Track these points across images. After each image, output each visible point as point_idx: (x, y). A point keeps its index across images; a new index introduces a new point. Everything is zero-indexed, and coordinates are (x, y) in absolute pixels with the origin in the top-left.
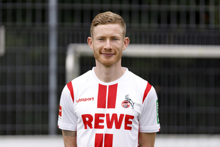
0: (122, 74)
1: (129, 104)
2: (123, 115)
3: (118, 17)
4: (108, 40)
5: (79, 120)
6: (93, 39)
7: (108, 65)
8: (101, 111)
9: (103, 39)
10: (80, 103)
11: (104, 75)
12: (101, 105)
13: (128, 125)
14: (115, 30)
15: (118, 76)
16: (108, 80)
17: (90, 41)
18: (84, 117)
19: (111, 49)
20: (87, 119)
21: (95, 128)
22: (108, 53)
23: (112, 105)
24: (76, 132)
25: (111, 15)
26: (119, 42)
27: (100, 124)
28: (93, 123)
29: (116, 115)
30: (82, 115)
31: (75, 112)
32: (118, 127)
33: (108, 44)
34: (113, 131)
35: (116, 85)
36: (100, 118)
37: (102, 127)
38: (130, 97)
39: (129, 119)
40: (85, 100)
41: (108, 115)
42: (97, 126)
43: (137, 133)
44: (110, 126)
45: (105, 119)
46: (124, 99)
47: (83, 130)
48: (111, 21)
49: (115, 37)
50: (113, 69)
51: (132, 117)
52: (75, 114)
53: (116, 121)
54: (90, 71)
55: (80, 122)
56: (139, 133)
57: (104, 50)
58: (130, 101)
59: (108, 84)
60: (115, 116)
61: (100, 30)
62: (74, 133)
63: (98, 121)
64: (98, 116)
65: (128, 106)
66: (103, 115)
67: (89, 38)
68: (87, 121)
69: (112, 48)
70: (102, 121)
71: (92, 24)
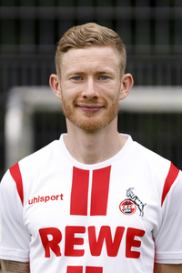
0: (120, 147)
1: (133, 206)
2: (123, 228)
3: (110, 32)
4: (90, 80)
5: (33, 240)
6: (60, 78)
7: (91, 130)
8: (77, 221)
9: (80, 77)
10: (36, 204)
11: (83, 150)
12: (78, 208)
13: (133, 249)
14: (105, 59)
15: (111, 151)
16: (91, 160)
17: (55, 82)
18: (43, 232)
19: (96, 98)
20: (50, 237)
21: (66, 255)
22: (90, 105)
23: (100, 208)
24: (28, 263)
25: (96, 29)
26: (113, 82)
27: (76, 247)
28: (62, 245)
29: (108, 228)
30: (40, 230)
31: (26, 223)
32: (113, 251)
33: (90, 88)
34: (102, 260)
35: (108, 170)
36: (77, 235)
37: (81, 253)
38: (136, 193)
39: (134, 236)
40: (46, 199)
41: (92, 229)
42: (70, 252)
43: (152, 265)
44: (95, 251)
45: (85, 236)
46: (124, 197)
47: (43, 258)
48: (95, 42)
49: (104, 73)
50: (101, 136)
51: (141, 233)
52: (26, 229)
53: (107, 241)
54: (55, 143)
55: (35, 244)
56: (155, 264)
57: (82, 99)
58: (137, 201)
59: (91, 168)
60: (106, 230)
61: (73, 60)
62: (24, 267)
63: (71, 241)
64: (71, 230)
65: (132, 210)
66: (81, 230)
67: (53, 75)
68: (50, 240)
69: (98, 94)
70: (80, 241)
71: (59, 48)
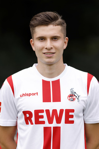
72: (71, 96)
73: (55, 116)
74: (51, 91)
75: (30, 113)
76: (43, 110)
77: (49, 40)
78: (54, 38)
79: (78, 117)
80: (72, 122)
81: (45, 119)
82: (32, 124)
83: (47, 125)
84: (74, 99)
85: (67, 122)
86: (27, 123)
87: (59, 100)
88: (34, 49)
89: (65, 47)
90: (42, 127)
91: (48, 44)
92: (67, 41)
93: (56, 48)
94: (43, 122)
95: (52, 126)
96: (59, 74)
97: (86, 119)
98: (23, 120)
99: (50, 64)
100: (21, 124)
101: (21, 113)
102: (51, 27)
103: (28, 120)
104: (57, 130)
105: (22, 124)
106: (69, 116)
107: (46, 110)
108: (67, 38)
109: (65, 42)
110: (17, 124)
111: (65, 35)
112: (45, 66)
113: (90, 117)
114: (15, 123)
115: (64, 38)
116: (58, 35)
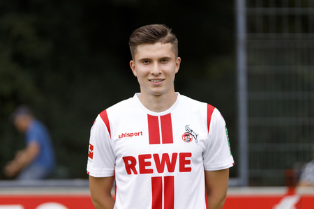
72: (186, 135)
73: (166, 162)
74: (160, 129)
75: (133, 159)
76: (150, 155)
77: (156, 63)
78: (163, 60)
79: (196, 162)
80: (189, 170)
81: (153, 166)
82: (136, 173)
83: (156, 174)
84: (190, 139)
85: (182, 169)
86: (129, 173)
87: (171, 141)
88: (135, 74)
89: (177, 70)
90: (148, 177)
91: (155, 68)
92: (179, 63)
93: (166, 74)
94: (151, 171)
95: (162, 175)
96: (169, 106)
97: (207, 164)
98: (123, 168)
99: (157, 95)
100: (120, 173)
101: (120, 160)
102: (158, 45)
103: (130, 168)
104: (169, 180)
105: (122, 174)
106: (184, 161)
107: (154, 155)
108: (179, 58)
109: (177, 64)
110: (114, 174)
111: (177, 54)
112: (151, 97)
113: (212, 163)
114: (112, 173)
115: (176, 59)
116: (169, 56)
